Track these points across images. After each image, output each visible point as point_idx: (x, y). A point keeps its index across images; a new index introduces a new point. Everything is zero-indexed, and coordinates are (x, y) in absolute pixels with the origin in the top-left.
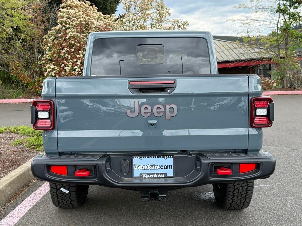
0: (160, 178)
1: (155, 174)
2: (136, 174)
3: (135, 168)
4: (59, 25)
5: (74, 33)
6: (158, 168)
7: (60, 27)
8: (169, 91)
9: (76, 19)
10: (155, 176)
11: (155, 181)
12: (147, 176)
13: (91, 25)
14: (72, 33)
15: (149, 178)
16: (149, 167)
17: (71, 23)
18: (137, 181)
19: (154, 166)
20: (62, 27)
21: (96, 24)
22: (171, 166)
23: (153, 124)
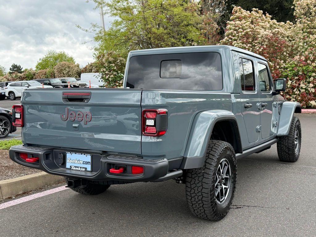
0: (82, 171)
1: (79, 168)
2: (68, 166)
3: (68, 161)
4: (226, 38)
5: (239, 45)
6: (81, 163)
7: (226, 39)
8: (86, 101)
9: (242, 30)
10: (79, 169)
11: (79, 173)
12: (75, 168)
13: (258, 35)
14: (238, 44)
15: (75, 170)
16: (76, 162)
17: (237, 34)
18: (68, 171)
19: (79, 161)
20: (228, 39)
21: (262, 33)
22: (90, 162)
23: (75, 127)
